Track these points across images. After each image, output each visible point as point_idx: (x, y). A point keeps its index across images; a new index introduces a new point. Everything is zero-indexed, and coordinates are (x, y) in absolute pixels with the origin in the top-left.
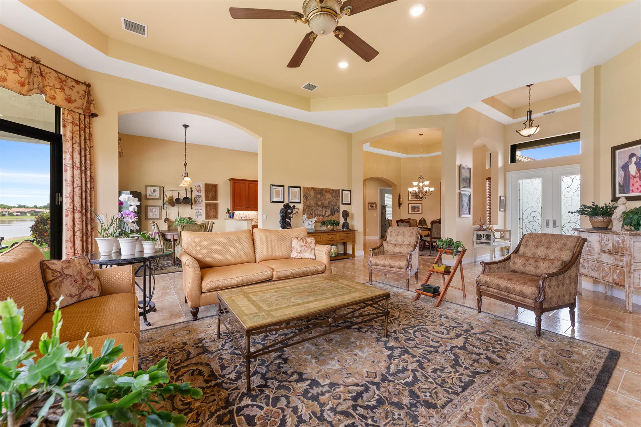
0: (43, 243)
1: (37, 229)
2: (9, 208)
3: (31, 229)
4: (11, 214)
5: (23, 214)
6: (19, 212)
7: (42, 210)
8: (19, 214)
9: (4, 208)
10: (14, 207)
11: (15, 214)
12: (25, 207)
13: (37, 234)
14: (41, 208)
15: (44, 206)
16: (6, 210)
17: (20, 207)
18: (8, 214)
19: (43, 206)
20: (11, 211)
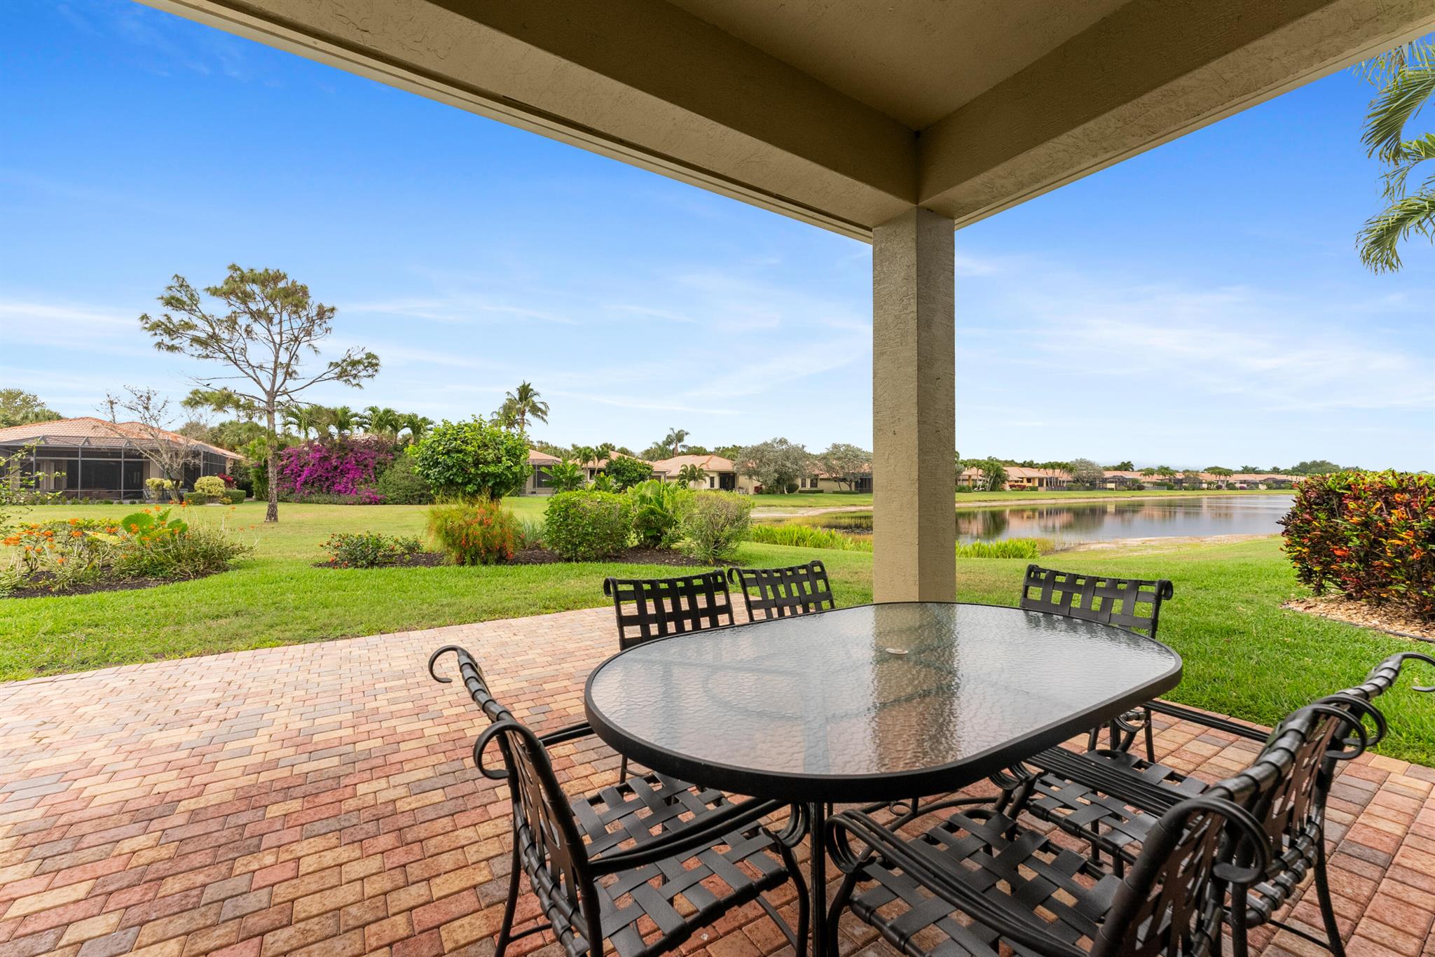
0: (1326, 583)
1: (1306, 527)
2: (1228, 473)
3: (1283, 528)
4: (1231, 487)
5: (1253, 485)
6: (1245, 482)
7: (1289, 478)
8: (1245, 485)
9: (1220, 474)
10: (1237, 472)
11: (1238, 485)
12: (1254, 471)
13: (1304, 546)
14: (1286, 472)
15: (1293, 468)
16: (1222, 478)
17: (1246, 470)
18: (1227, 486)
19: (1290, 468)
20: (1231, 479)
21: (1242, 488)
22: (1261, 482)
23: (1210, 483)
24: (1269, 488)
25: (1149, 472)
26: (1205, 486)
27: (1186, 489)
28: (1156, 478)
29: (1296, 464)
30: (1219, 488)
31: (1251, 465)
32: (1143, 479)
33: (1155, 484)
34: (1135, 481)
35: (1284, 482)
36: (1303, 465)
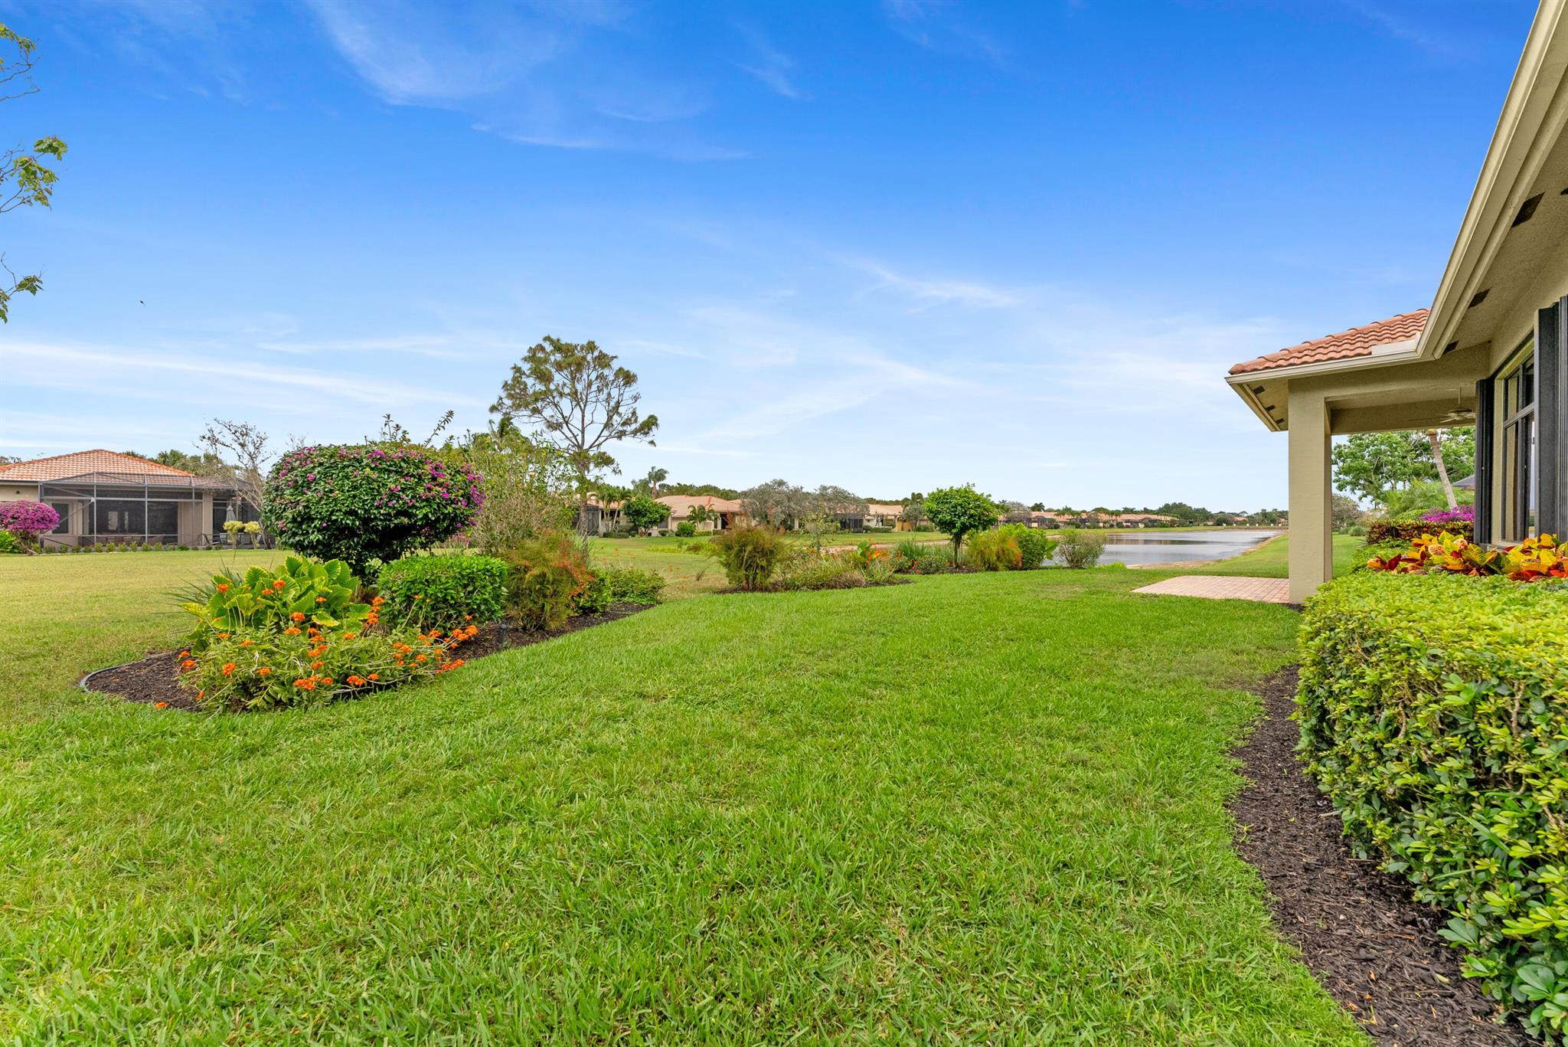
21: (1128, 527)
22: (1141, 521)
23: (1105, 523)
24: (1146, 526)
25: (1060, 513)
26: (1101, 525)
27: (1088, 527)
28: (1067, 517)
29: (1162, 505)
30: (1112, 526)
31: (1130, 507)
32: (1059, 519)
33: (1065, 523)
34: (1052, 521)
35: (1155, 521)
36: (1167, 506)
